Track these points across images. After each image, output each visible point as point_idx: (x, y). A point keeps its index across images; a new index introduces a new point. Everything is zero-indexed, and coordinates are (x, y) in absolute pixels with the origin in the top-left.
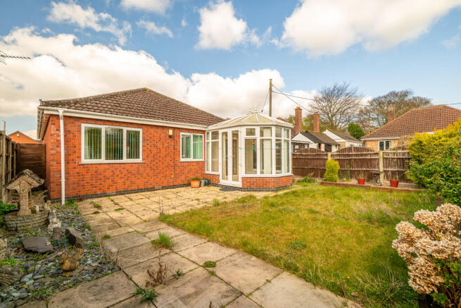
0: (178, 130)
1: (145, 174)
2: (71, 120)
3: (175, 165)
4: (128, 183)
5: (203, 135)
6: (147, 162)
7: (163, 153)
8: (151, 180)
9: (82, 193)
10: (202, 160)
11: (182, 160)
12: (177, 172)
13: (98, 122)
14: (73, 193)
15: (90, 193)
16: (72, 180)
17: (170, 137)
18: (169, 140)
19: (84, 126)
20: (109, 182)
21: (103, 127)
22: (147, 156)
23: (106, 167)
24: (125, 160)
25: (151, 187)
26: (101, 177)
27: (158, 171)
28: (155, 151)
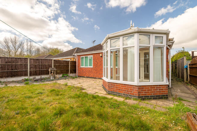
2: (79, 56)
4: (89, 74)
6: (94, 68)
8: (95, 75)
14: (79, 75)
15: (82, 76)
16: (79, 71)
19: (81, 57)
20: (85, 73)
21: (84, 57)
22: (94, 65)
23: (84, 69)
24: (89, 67)
25: (95, 77)
26: (83, 71)
27: (97, 71)
28: (96, 63)
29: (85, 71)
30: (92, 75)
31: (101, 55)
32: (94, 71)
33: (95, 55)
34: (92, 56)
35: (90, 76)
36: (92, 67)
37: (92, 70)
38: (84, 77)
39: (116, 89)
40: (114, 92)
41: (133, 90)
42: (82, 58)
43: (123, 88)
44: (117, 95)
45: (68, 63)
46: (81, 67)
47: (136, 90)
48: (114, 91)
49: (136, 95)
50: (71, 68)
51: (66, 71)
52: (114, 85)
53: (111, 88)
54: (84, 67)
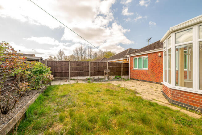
1: (149, 75)
2: (132, 57)
4: (143, 77)
6: (150, 70)
7: (157, 66)
8: (151, 78)
13: (137, 56)
14: (131, 77)
15: (135, 78)
16: (132, 74)
19: (134, 58)
20: (138, 76)
21: (138, 58)
22: (150, 67)
23: (138, 71)
24: (143, 69)
25: (151, 81)
26: (137, 74)
27: (154, 74)
28: (153, 65)
30: (147, 78)
31: (159, 54)
32: (150, 73)
34: (148, 56)
35: (145, 79)
36: (147, 69)
37: (148, 73)
38: (137, 80)
39: (185, 100)
40: (182, 104)
44: (187, 108)
46: (134, 69)
48: (181, 101)
50: (123, 70)
51: (119, 73)
52: (183, 94)
54: (137, 69)
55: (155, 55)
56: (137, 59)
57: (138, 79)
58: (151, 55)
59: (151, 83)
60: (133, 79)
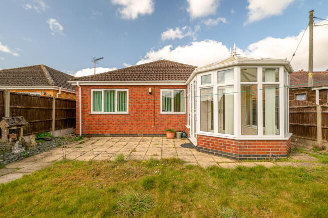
0: (158, 88)
1: (130, 123)
2: (86, 88)
3: (155, 117)
4: (118, 129)
5: (185, 90)
6: (132, 114)
7: (145, 107)
8: (135, 129)
9: (91, 133)
10: (184, 113)
11: (162, 113)
12: (157, 123)
13: (100, 87)
14: (86, 132)
15: (96, 133)
16: (86, 124)
17: (151, 93)
18: (150, 97)
19: (92, 90)
20: (106, 127)
21: (103, 90)
22: (131, 110)
23: (104, 117)
24: (116, 112)
25: (135, 133)
26: (101, 123)
27: (140, 121)
28: (138, 105)
29: (105, 121)
30: (126, 130)
31: (150, 90)
32: (132, 120)
33: (135, 89)
34: (127, 90)
35: (122, 132)
36: (127, 113)
37: (127, 120)
38: (103, 135)
39: (254, 150)
40: (250, 156)
41: (280, 147)
42: (95, 92)
43: (265, 147)
44: (255, 159)
45: (50, 104)
46: (93, 113)
47: (284, 147)
48: (249, 153)
49: (284, 153)
51: (45, 125)
53: (244, 150)
54: (103, 112)
55: (141, 89)
56: (101, 92)
57: (105, 134)
58: (133, 88)
59: (134, 136)
60: (90, 136)
